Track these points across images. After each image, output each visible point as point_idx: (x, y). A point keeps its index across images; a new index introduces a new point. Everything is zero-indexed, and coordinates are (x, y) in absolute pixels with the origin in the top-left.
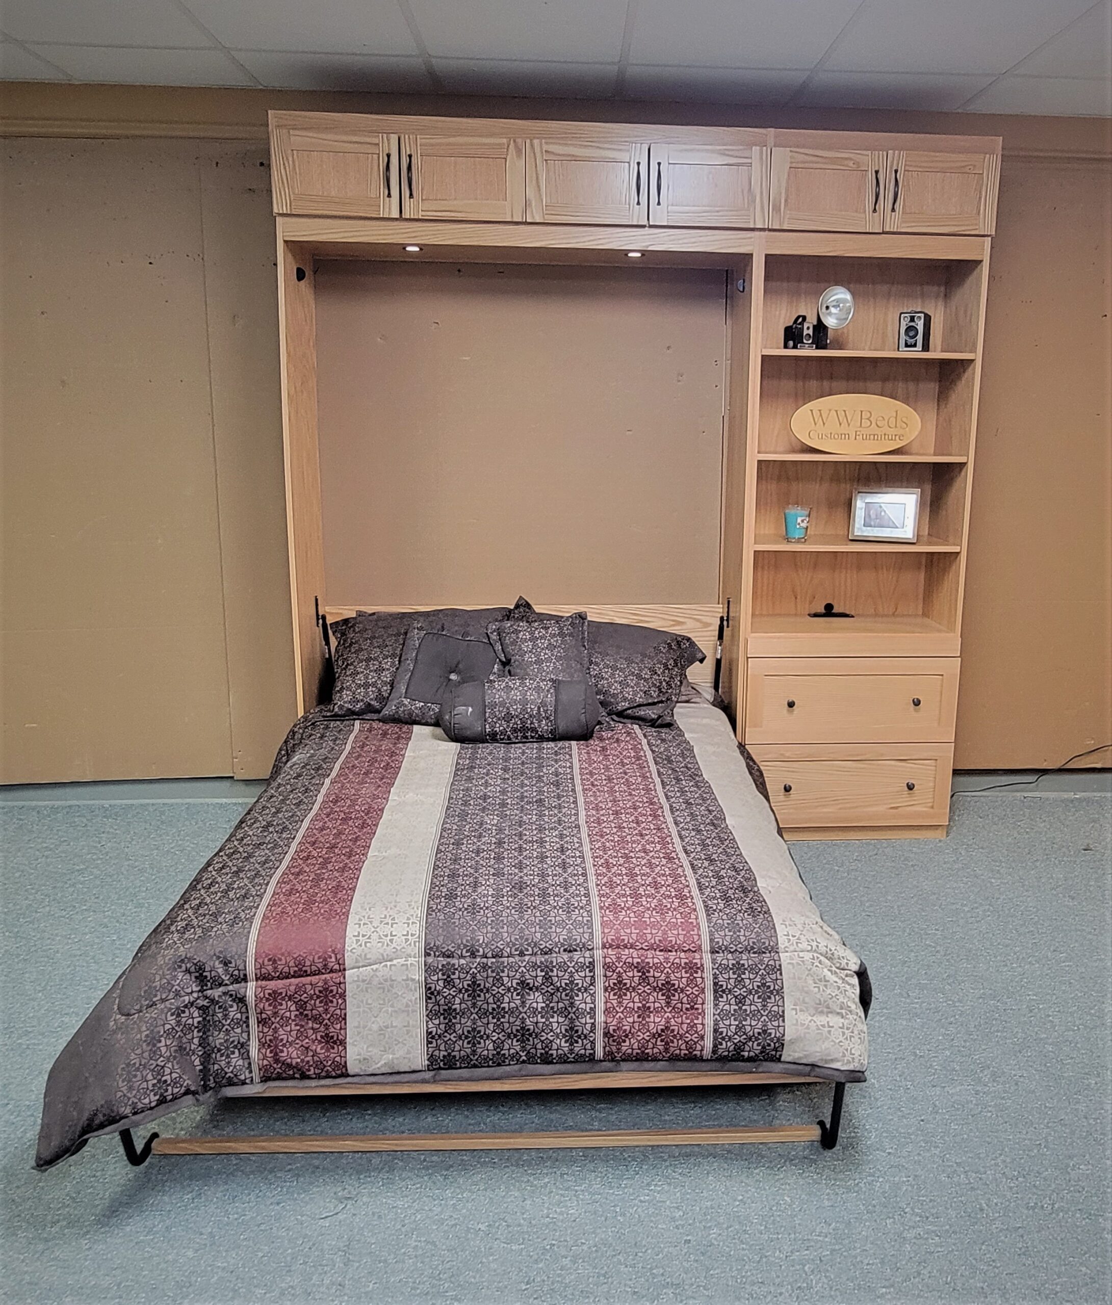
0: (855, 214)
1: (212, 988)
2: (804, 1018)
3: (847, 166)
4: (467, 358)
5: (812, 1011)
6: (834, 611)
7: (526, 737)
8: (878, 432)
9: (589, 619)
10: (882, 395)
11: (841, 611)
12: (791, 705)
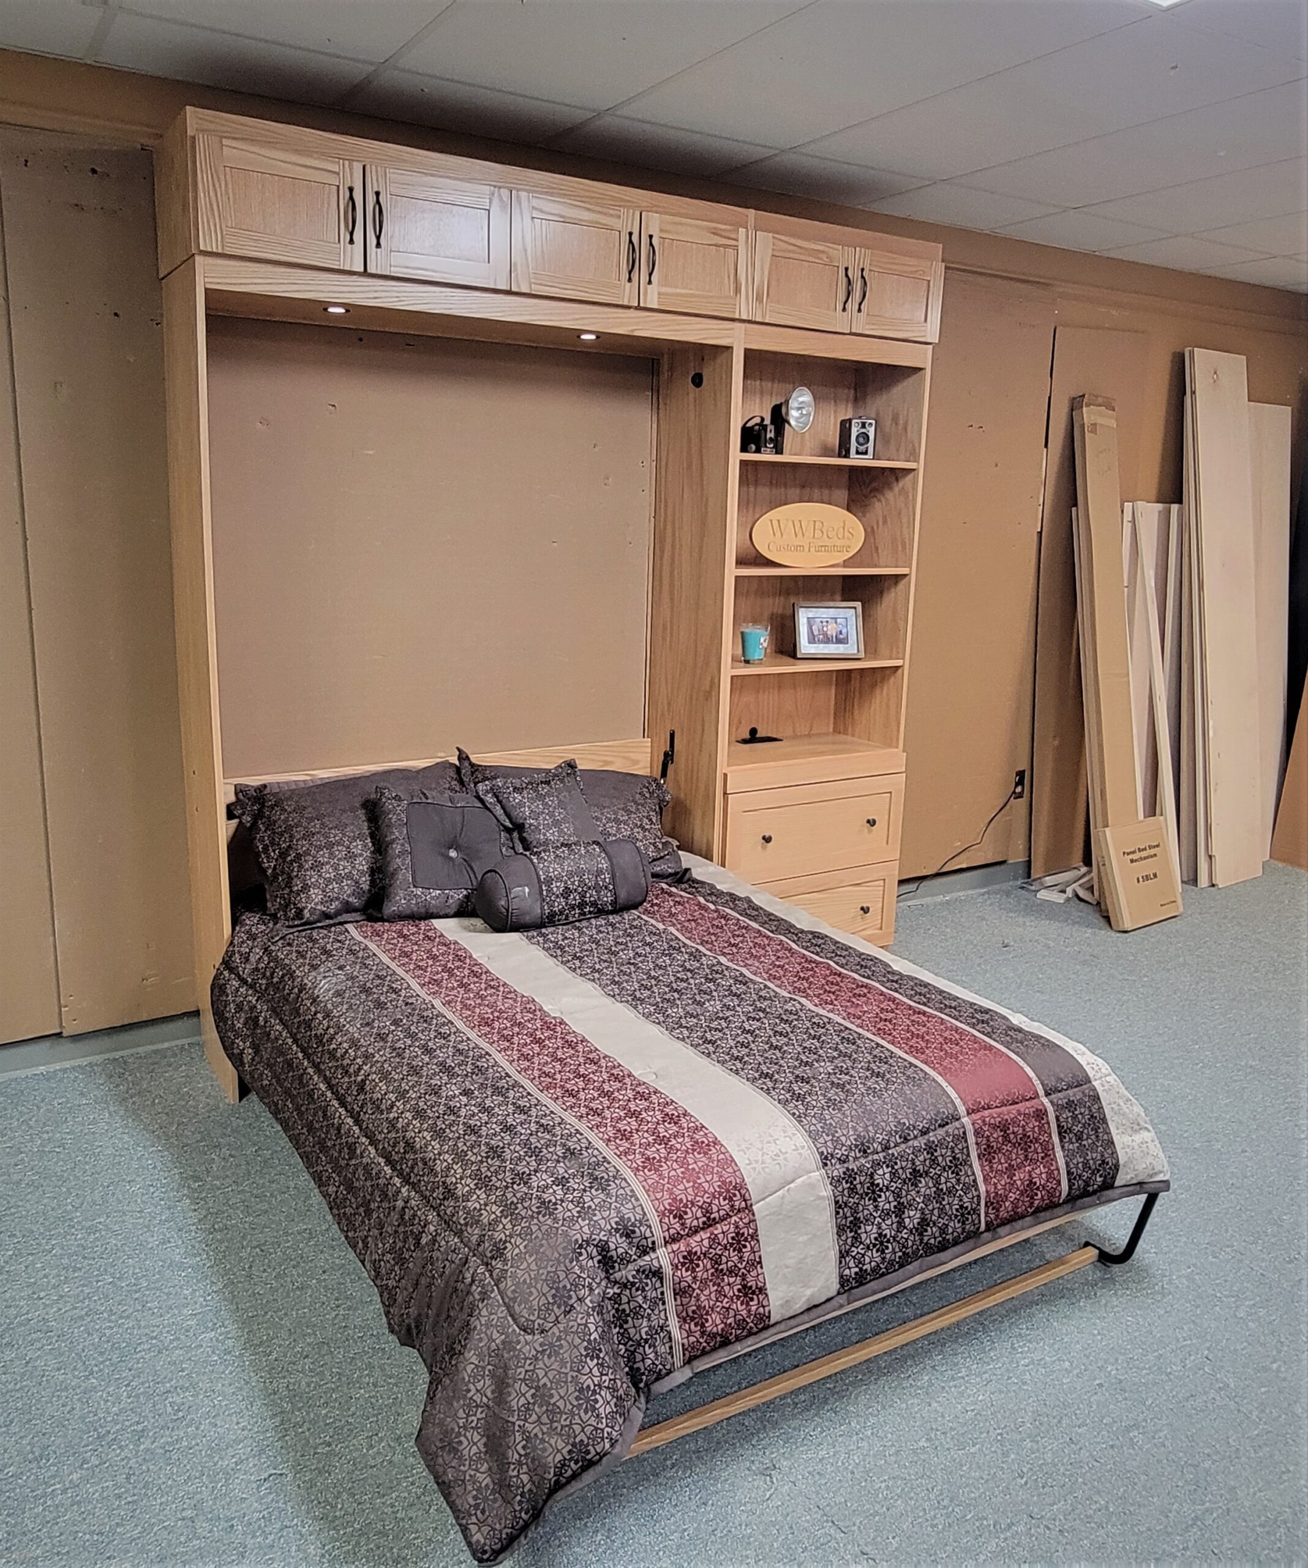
0: (826, 312)
1: (620, 1270)
2: (1126, 1139)
3: (822, 260)
4: (371, 452)
5: (1130, 1132)
6: (758, 735)
7: (584, 914)
8: (828, 543)
9: (580, 767)
10: (830, 504)
11: (764, 735)
12: (767, 840)
